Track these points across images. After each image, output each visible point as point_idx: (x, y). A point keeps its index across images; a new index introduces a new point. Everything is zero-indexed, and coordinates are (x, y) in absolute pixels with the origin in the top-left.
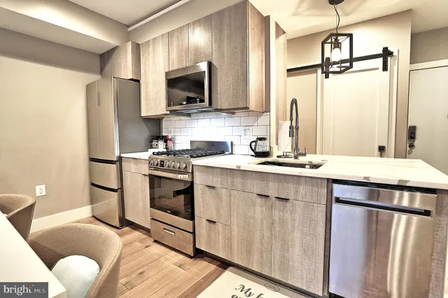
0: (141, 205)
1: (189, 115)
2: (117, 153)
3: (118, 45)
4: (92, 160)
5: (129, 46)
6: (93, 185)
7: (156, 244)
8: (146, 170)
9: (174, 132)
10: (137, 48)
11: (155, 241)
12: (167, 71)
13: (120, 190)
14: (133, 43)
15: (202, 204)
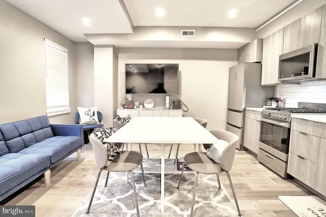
0: (254, 139)
1: (299, 83)
2: (243, 107)
3: (249, 42)
4: (229, 109)
5: (256, 42)
6: (228, 123)
7: (260, 164)
8: (259, 118)
9: (285, 96)
10: (261, 42)
11: (260, 163)
12: (281, 54)
13: (243, 128)
14: (258, 39)
15: (296, 145)
